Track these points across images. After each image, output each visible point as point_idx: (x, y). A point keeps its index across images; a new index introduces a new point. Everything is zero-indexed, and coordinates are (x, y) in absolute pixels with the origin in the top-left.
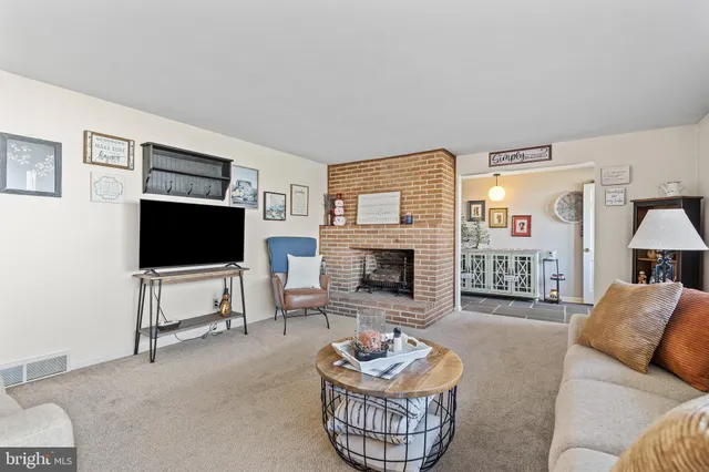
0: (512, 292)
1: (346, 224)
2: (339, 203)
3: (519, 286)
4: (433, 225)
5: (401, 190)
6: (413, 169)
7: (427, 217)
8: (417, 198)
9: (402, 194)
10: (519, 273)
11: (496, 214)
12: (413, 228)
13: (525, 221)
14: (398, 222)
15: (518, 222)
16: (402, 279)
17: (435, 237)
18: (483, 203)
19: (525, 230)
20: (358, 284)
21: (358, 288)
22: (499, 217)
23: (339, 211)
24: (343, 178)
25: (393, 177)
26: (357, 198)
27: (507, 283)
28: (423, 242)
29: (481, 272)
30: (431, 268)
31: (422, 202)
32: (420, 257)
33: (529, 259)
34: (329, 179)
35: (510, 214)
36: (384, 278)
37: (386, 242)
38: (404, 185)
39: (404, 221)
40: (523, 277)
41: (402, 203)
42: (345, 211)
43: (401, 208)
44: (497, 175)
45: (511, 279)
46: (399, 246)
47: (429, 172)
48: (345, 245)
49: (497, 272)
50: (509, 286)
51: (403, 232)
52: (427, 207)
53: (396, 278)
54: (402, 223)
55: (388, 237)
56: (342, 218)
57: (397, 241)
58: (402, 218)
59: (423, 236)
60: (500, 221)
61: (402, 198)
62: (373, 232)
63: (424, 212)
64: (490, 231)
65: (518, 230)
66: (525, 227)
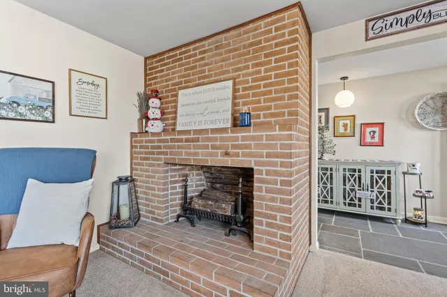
0: (366, 209)
1: (164, 130)
2: (154, 102)
3: (376, 204)
4: (285, 126)
5: (234, 79)
6: (252, 45)
7: (273, 115)
8: (259, 87)
9: (234, 84)
10: (375, 189)
11: (341, 123)
12: (251, 132)
13: (377, 129)
14: (229, 125)
15: (369, 130)
16: (236, 210)
17: (290, 147)
18: (327, 110)
19: (376, 139)
20: (178, 210)
21: (179, 216)
22: (345, 125)
23: (154, 113)
24: (162, 71)
25: (223, 60)
26: (176, 96)
27: (360, 200)
28: (268, 155)
29: (329, 186)
30: (282, 201)
31: (264, 94)
32: (263, 181)
33: (389, 172)
34: (146, 75)
35: (358, 122)
36: (210, 206)
37: (210, 155)
38: (239, 69)
39: (239, 122)
40: (381, 193)
41: (234, 98)
42: (163, 113)
43: (234, 105)
44: (344, 78)
45: (366, 195)
46: (230, 162)
47: (277, 45)
48: (158, 159)
49: (348, 187)
50: (363, 203)
51: (236, 139)
52: (274, 99)
53: (227, 209)
54: (235, 125)
55: (214, 147)
56: (158, 123)
57: (227, 154)
58: (235, 119)
59: (267, 146)
60: (346, 130)
61: (235, 90)
62: (193, 140)
63: (269, 108)
64: (336, 140)
65: (368, 139)
66: (377, 135)
